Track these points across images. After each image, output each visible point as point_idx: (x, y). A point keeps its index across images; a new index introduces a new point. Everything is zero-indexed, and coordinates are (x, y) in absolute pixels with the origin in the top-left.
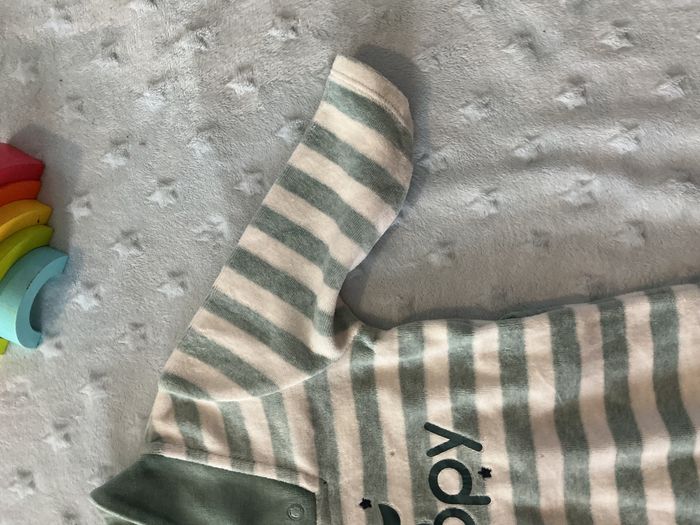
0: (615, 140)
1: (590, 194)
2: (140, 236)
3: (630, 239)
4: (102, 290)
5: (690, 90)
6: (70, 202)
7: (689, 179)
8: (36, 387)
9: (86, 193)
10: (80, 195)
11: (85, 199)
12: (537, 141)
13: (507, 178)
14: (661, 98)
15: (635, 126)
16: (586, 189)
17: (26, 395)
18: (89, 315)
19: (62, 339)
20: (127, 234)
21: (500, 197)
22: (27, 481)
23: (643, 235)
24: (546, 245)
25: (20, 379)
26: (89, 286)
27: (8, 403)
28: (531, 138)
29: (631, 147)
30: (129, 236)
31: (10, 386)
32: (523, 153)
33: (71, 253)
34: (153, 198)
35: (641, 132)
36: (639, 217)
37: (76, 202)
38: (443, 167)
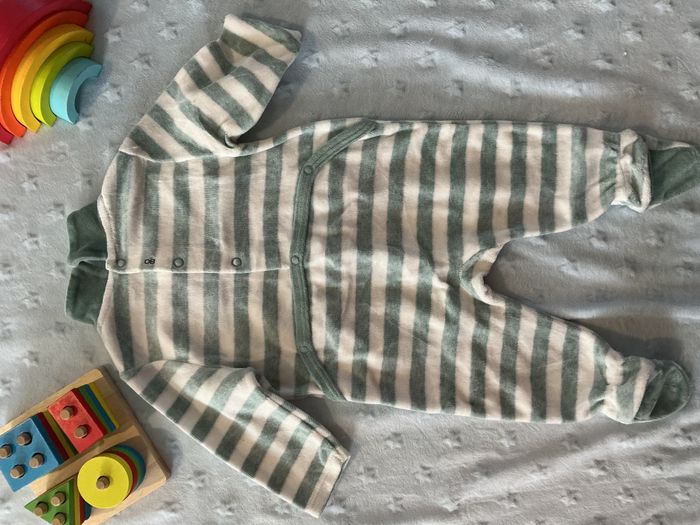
0: (451, 29)
1: (432, 60)
2: (151, 58)
3: (453, 91)
4: (123, 90)
5: (498, 5)
6: (107, 31)
7: (492, 58)
8: (72, 149)
9: (118, 26)
10: (114, 27)
11: (117, 30)
12: (404, 25)
13: (385, 44)
14: (481, 7)
15: (463, 22)
16: (430, 57)
17: (65, 154)
18: (113, 105)
19: (92, 119)
20: (141, 55)
21: (380, 57)
22: (61, 209)
23: (461, 89)
24: (404, 90)
25: (62, 143)
26: (114, 86)
27: (53, 159)
28: (401, 22)
29: (460, 35)
30: (144, 57)
31: (54, 148)
32: (396, 31)
33: (105, 65)
34: (162, 34)
35: (467, 27)
36: (460, 78)
37: (111, 31)
38: (347, 34)
